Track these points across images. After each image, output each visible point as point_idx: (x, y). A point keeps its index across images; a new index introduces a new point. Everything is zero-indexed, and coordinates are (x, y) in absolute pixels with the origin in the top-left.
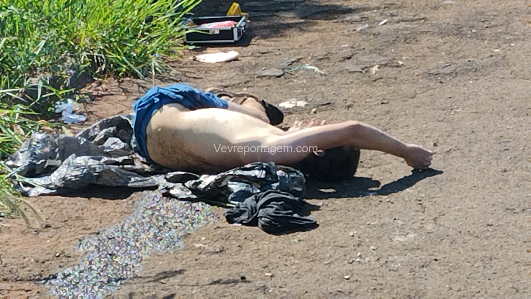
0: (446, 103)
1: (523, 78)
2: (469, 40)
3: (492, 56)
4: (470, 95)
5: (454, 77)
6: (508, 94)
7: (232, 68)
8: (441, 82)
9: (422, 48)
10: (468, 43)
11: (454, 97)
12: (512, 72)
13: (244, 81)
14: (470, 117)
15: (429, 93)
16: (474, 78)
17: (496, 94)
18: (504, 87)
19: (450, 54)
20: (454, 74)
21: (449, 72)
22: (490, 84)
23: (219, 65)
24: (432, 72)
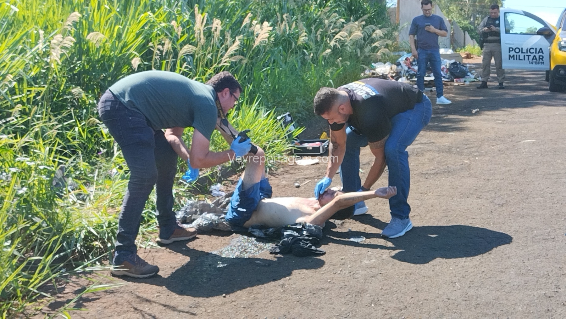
0: (424, 190)
1: (474, 177)
2: (453, 155)
3: (462, 164)
4: (440, 185)
5: (435, 176)
6: (462, 186)
7: (314, 168)
8: (427, 178)
9: (425, 159)
10: (451, 156)
11: (430, 187)
12: (470, 173)
13: (317, 175)
14: (434, 198)
15: (417, 184)
16: (447, 176)
17: (455, 185)
18: (461, 181)
19: (439, 162)
20: (436, 174)
21: (433, 173)
22: (453, 180)
23: (307, 166)
24: (424, 172)
